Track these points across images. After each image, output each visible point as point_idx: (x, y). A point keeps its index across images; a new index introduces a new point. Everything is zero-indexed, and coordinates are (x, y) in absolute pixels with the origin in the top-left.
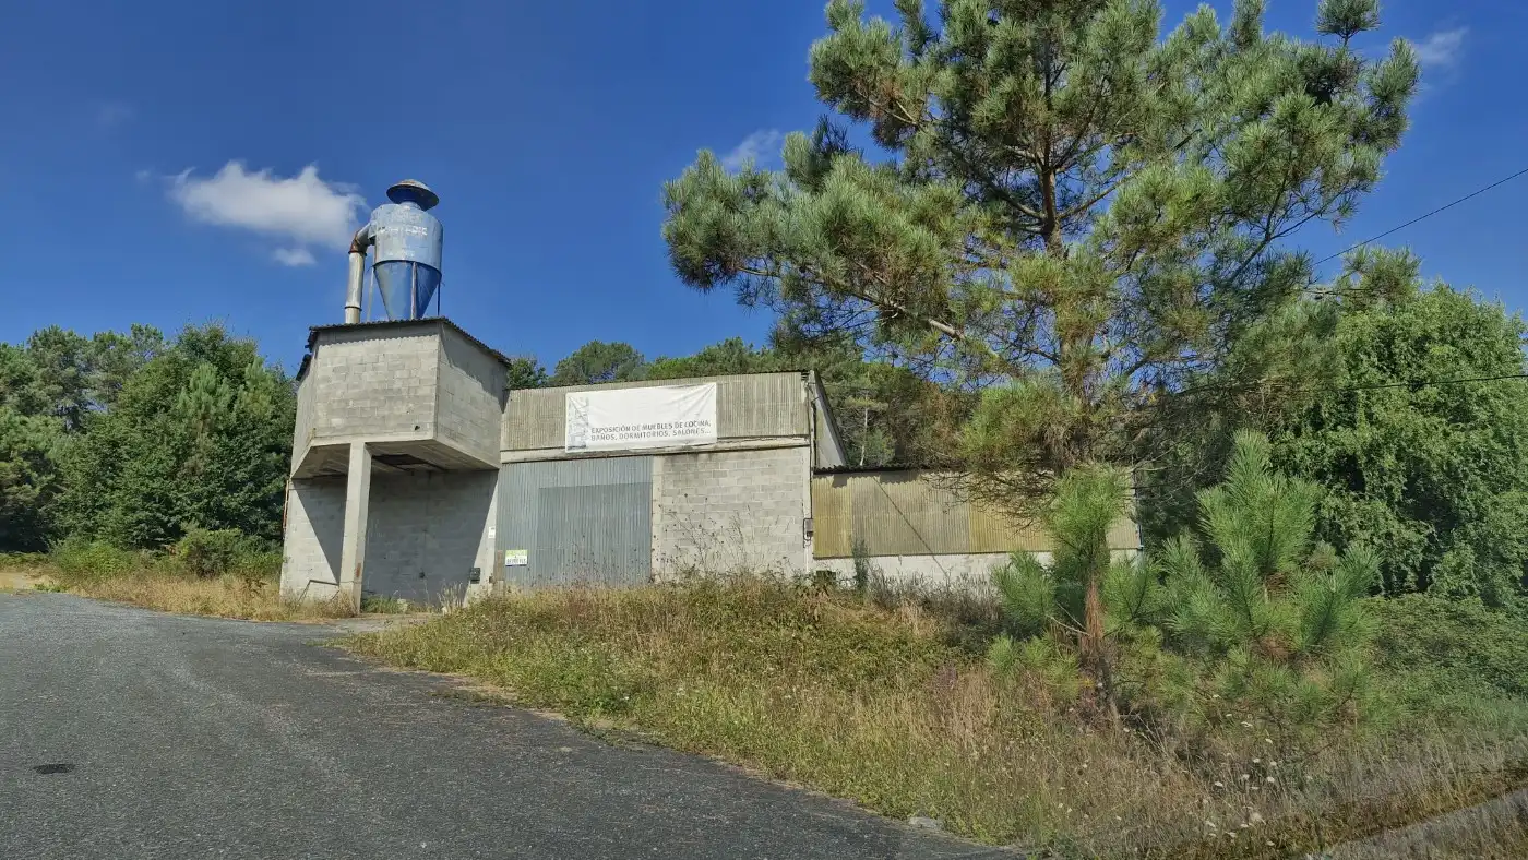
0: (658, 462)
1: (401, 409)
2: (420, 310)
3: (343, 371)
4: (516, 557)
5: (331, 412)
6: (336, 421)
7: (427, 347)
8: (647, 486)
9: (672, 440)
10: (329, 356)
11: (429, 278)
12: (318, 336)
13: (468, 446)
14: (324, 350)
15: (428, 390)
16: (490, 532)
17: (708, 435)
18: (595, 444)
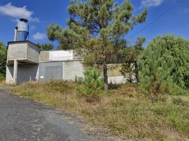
0: (64, 62)
1: (22, 55)
2: (25, 39)
3: (13, 49)
4: (42, 77)
5: (11, 55)
6: (12, 57)
7: (26, 45)
8: (62, 66)
9: (66, 59)
10: (10, 46)
11: (27, 34)
12: (9, 43)
13: (33, 60)
14: (10, 45)
15: (26, 52)
16: (38, 73)
17: (71, 58)
18: (54, 60)
